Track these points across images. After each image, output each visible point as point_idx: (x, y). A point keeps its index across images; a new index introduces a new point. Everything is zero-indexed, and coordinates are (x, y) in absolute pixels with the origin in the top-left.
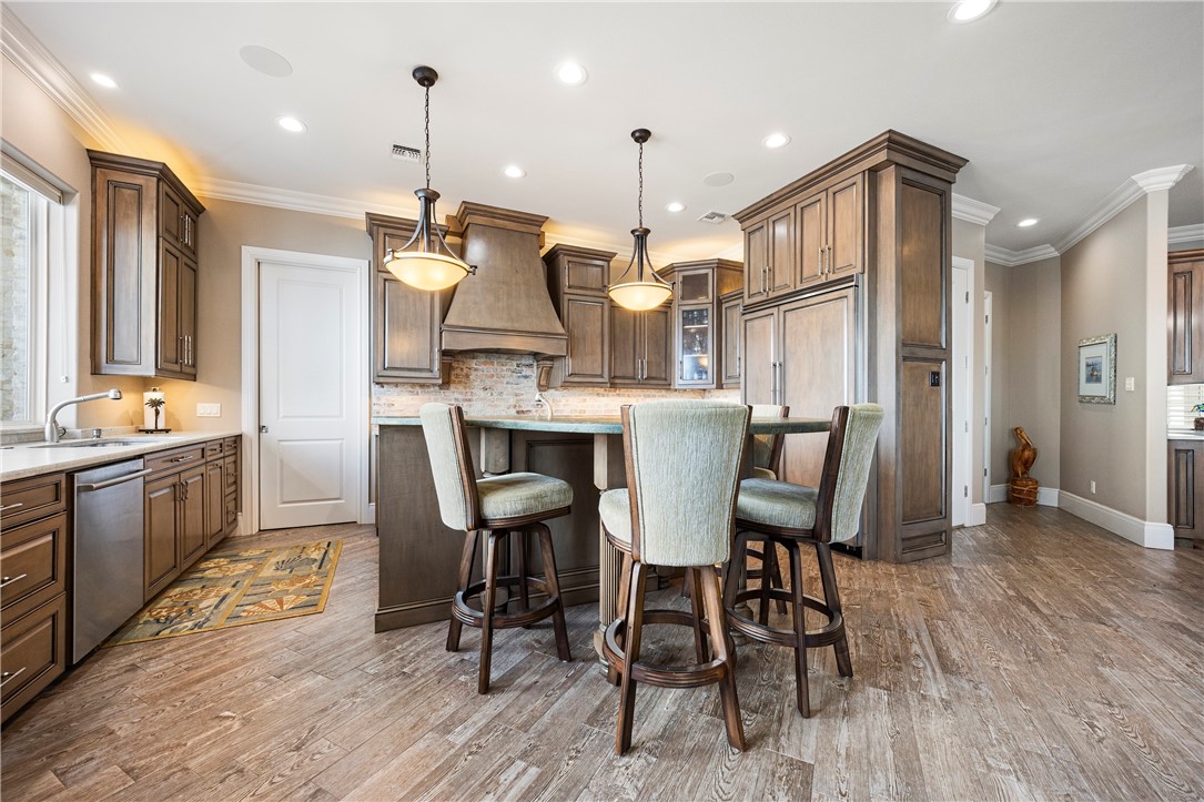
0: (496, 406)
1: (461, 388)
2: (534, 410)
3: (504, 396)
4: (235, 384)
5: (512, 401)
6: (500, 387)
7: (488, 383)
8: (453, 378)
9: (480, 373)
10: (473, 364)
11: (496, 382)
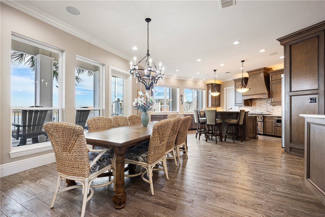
0: (262, 110)
1: (254, 106)
2: (271, 111)
3: (264, 108)
4: (223, 107)
5: (265, 109)
6: (262, 106)
7: (260, 105)
8: (252, 104)
9: (258, 103)
10: (256, 101)
11: (261, 105)
